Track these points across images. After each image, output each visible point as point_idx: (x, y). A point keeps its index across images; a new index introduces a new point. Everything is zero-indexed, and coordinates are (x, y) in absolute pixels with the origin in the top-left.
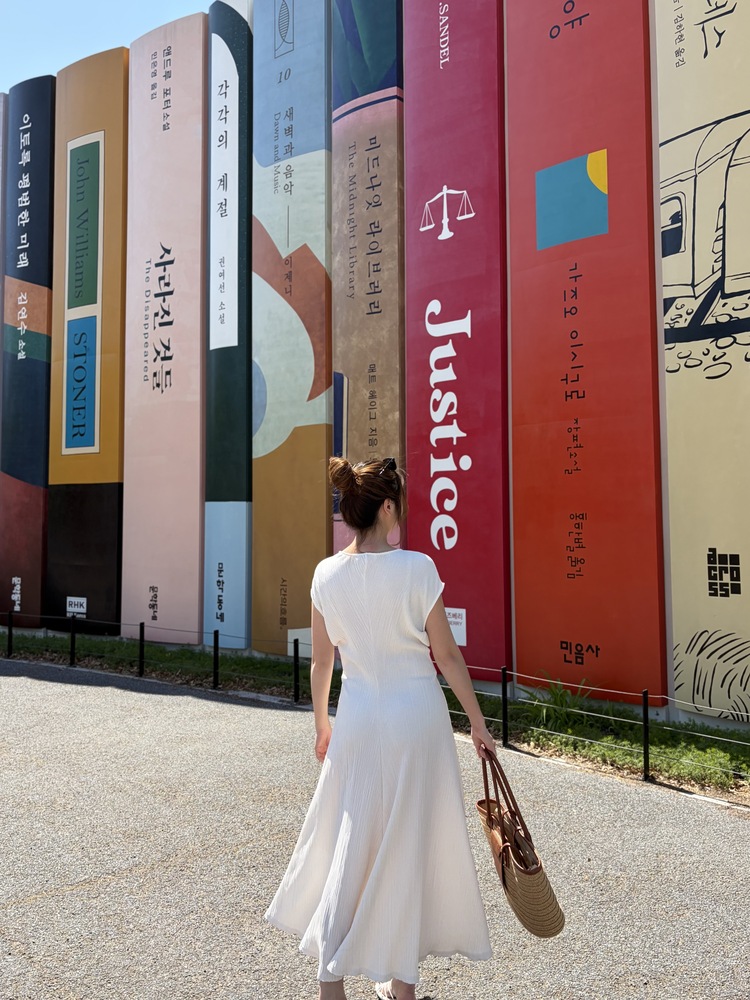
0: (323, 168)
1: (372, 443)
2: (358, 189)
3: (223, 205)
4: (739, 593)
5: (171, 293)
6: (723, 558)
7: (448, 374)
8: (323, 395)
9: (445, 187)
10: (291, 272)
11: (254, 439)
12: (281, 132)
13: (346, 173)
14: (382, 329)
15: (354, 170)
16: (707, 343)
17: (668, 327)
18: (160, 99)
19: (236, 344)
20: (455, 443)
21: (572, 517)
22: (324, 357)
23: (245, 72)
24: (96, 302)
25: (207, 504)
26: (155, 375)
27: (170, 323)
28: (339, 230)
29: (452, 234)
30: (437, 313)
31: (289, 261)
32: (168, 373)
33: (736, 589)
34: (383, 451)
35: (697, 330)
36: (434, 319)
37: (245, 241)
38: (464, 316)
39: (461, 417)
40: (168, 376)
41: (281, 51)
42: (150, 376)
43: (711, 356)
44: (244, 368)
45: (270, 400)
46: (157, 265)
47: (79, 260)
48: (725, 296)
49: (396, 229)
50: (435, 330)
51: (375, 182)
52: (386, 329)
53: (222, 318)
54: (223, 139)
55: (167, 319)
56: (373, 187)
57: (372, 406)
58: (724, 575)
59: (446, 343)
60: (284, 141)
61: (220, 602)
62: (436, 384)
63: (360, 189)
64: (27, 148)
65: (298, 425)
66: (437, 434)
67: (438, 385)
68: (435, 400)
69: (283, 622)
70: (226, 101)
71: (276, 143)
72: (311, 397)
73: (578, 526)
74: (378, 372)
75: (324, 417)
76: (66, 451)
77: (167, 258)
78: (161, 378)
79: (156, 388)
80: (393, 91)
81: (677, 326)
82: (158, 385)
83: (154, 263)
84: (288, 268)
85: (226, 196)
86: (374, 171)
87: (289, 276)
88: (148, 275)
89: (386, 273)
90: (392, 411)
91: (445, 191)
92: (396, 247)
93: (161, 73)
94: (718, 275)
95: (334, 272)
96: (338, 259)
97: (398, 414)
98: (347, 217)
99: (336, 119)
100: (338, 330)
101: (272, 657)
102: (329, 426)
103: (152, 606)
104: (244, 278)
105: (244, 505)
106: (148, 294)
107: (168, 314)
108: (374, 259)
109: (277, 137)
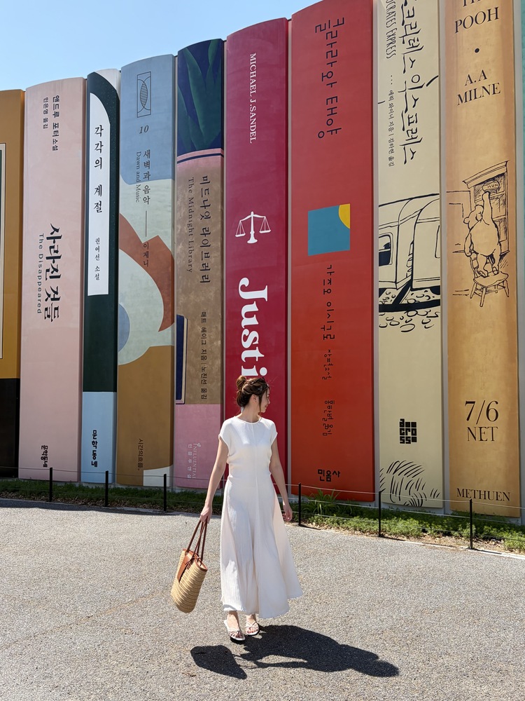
0: (170, 190)
1: (204, 358)
3: (99, 205)
4: (416, 441)
5: (59, 257)
6: (408, 424)
7: (253, 321)
8: (169, 328)
9: (252, 213)
10: (148, 252)
11: (119, 353)
12: (142, 164)
13: (186, 196)
14: (210, 292)
15: (192, 195)
16: (402, 313)
17: (381, 303)
18: (51, 130)
19: (107, 293)
20: (257, 360)
21: (326, 402)
22: (170, 305)
23: (115, 122)
25: (84, 393)
26: (46, 309)
27: (59, 277)
28: (181, 230)
29: (256, 241)
30: (246, 286)
31: (146, 245)
32: (56, 309)
33: (414, 440)
34: (210, 363)
35: (397, 306)
36: (244, 289)
37: (114, 229)
38: (264, 289)
39: (261, 345)
40: (56, 311)
41: (143, 113)
42: (43, 310)
43: (404, 320)
44: (113, 309)
45: (132, 329)
46: (48, 238)
48: (412, 290)
49: (220, 233)
50: (244, 295)
51: (206, 203)
52: (212, 292)
53: (97, 277)
54: (99, 163)
55: (55, 274)
56: (205, 206)
57: (204, 336)
58: (408, 433)
59: (253, 303)
60: (143, 170)
61: (94, 455)
62: (245, 326)
63: (196, 207)
65: (152, 346)
66: (245, 355)
67: (246, 327)
68: (245, 335)
69: (140, 465)
70: (101, 139)
71: (138, 170)
72: (160, 330)
73: (329, 407)
74: (207, 317)
75: (170, 342)
77: (56, 234)
78: (51, 312)
79: (47, 318)
80: (218, 150)
81: (386, 303)
82: (49, 316)
83: (45, 237)
84: (146, 250)
85: (100, 199)
86: (206, 197)
88: (41, 244)
89: (213, 259)
90: (217, 340)
91: (252, 215)
92: (220, 244)
93: (51, 112)
94: (410, 278)
95: (178, 254)
96: (180, 247)
97: (219, 342)
98: (187, 222)
99: (178, 162)
100: (180, 290)
101: (132, 488)
102: (173, 347)
103: (44, 458)
104: (114, 252)
105: (111, 394)
106: (41, 256)
107: (57, 270)
108: (205, 250)
109: (138, 167)
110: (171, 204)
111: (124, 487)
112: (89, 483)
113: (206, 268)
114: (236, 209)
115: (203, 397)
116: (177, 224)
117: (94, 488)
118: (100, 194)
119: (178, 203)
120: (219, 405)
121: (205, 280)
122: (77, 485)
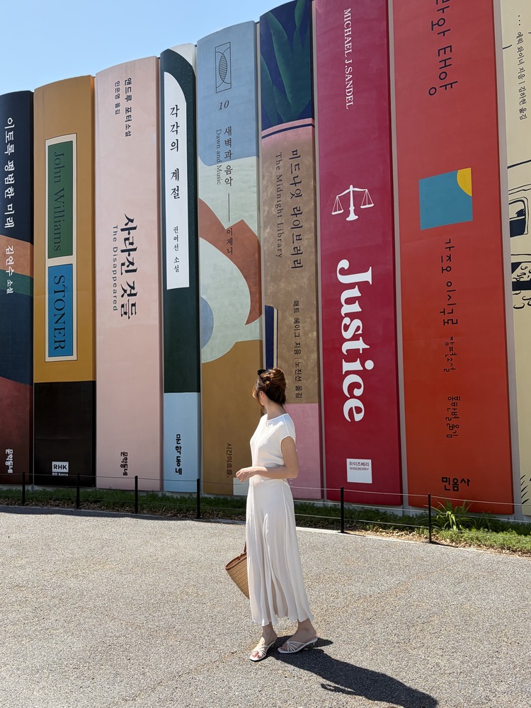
0: (255, 168)
1: (297, 352)
2: (284, 185)
3: (176, 190)
5: (135, 250)
7: (356, 308)
8: (257, 321)
9: (351, 186)
10: (231, 238)
11: (202, 350)
12: (222, 143)
13: (274, 174)
14: (303, 278)
15: (281, 172)
17: (515, 280)
18: (123, 115)
19: (187, 286)
20: (361, 352)
21: (449, 399)
22: (258, 296)
23: (192, 101)
24: (72, 255)
25: (166, 395)
26: (123, 306)
27: (135, 271)
28: (268, 212)
29: (357, 217)
30: (346, 268)
31: (230, 231)
32: (134, 305)
34: (305, 358)
36: (343, 272)
37: (193, 216)
38: (367, 271)
39: (365, 335)
40: (133, 307)
41: (222, 88)
42: (119, 307)
44: (195, 302)
45: (216, 324)
46: (122, 230)
47: (56, 224)
49: (313, 212)
50: (344, 279)
51: (297, 180)
52: (305, 278)
53: (177, 269)
54: (175, 145)
55: (131, 267)
56: (295, 184)
57: (297, 328)
59: (353, 288)
60: (226, 149)
61: (178, 461)
62: (345, 314)
63: (286, 185)
64: (11, 142)
65: (239, 341)
66: (346, 347)
67: (347, 315)
68: (345, 324)
69: (230, 472)
70: (177, 119)
71: (218, 150)
72: (248, 322)
73: (454, 404)
74: (300, 306)
75: (258, 335)
76: (48, 359)
77: (130, 225)
78: (127, 309)
79: (124, 315)
80: (309, 121)
81: (522, 280)
82: (125, 313)
83: (120, 229)
84: (229, 236)
85: (177, 184)
86: (296, 173)
87: (230, 241)
88: (115, 236)
89: (306, 241)
90: (311, 331)
91: (351, 188)
92: (313, 224)
93: (123, 96)
95: (265, 239)
96: (267, 231)
97: (315, 333)
98: (276, 203)
99: (263, 137)
100: (269, 278)
101: (222, 497)
102: (261, 342)
103: (123, 466)
104: (194, 241)
105: (195, 394)
106: (115, 250)
107: (133, 264)
108: (297, 231)
109: (219, 146)
110: (256, 185)
111: (212, 497)
112: (173, 492)
113: (297, 252)
114: (332, 184)
115: (298, 396)
116: (264, 206)
117: (179, 497)
118: (177, 178)
119: (263, 183)
120: (317, 404)
121: (297, 265)
122: (160, 495)
